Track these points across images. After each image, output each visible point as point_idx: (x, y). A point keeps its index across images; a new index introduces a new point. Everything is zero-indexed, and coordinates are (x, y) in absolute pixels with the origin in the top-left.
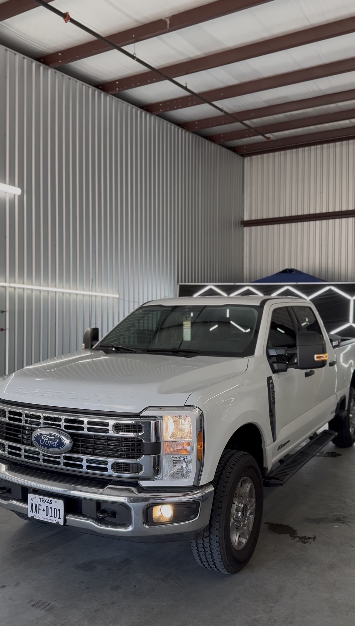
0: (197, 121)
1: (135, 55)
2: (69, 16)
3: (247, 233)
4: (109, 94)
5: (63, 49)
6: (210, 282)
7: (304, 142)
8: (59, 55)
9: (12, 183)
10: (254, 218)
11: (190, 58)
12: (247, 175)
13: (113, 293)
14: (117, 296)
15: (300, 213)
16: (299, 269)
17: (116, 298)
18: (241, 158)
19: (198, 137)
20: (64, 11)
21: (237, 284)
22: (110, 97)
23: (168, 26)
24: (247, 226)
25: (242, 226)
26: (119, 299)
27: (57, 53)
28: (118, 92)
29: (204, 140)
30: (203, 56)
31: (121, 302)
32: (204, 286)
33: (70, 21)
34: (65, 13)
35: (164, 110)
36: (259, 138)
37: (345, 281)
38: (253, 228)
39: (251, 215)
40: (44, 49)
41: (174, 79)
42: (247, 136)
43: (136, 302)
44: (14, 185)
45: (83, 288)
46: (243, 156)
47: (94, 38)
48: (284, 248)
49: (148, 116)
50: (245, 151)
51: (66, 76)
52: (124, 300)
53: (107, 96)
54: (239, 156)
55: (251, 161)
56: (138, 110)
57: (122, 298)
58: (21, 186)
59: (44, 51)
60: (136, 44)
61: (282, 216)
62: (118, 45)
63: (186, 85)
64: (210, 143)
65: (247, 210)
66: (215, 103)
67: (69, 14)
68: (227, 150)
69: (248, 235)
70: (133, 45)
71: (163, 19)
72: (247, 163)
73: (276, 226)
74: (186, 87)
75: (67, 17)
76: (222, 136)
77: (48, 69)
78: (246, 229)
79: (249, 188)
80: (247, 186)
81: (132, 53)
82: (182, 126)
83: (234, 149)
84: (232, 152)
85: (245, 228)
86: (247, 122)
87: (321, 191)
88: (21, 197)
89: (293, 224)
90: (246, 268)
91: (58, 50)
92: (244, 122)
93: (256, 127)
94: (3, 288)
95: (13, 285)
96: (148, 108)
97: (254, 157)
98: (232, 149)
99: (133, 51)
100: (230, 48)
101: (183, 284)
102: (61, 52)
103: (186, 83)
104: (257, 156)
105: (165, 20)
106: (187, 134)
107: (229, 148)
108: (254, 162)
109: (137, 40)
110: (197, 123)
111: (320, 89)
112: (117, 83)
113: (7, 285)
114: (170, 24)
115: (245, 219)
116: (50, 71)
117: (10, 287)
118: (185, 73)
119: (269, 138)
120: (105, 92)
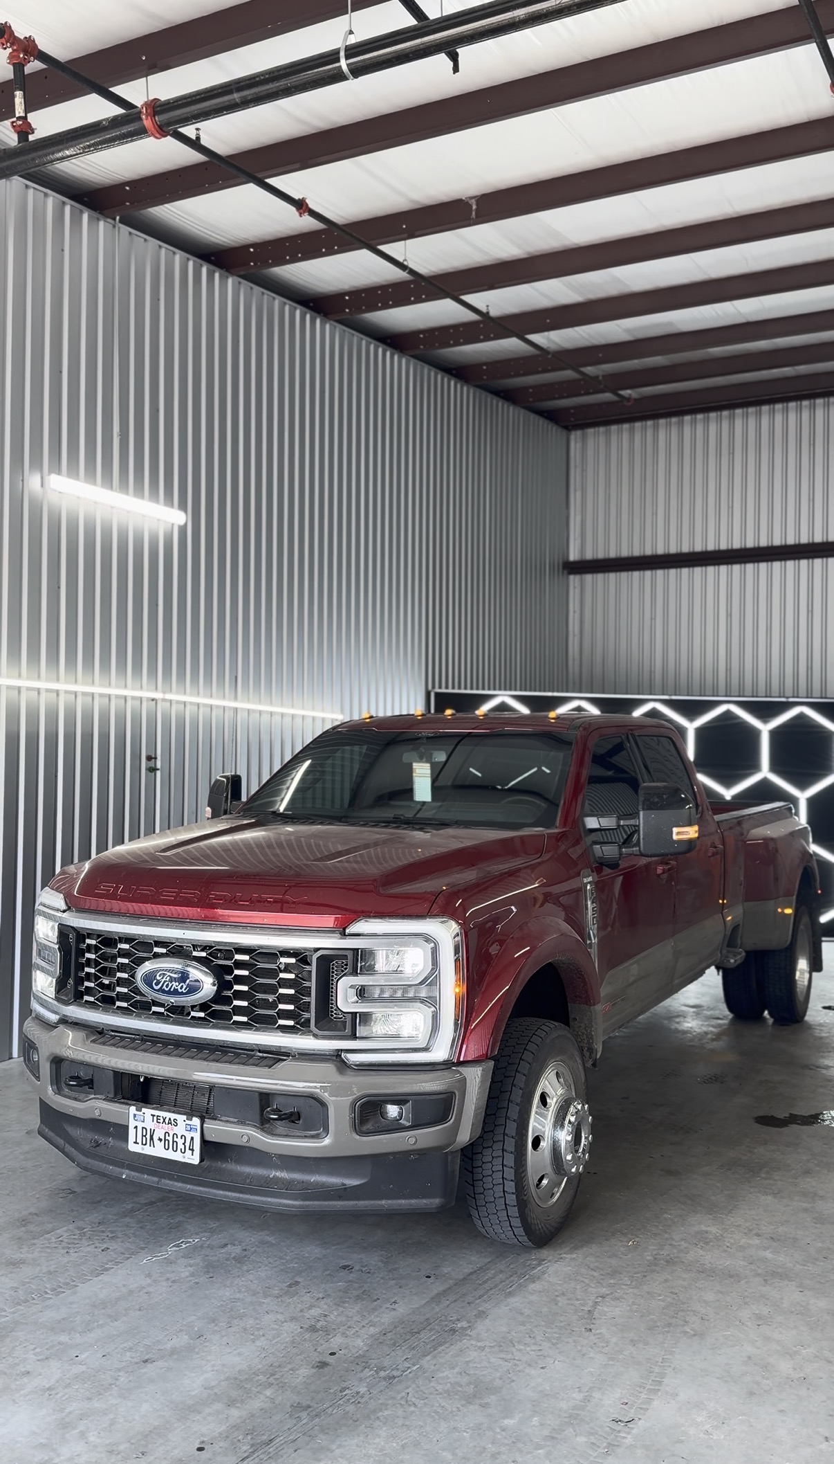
0: (487, 363)
1: (405, 263)
2: (307, 205)
3: (575, 587)
4: (330, 320)
5: (258, 241)
7: (697, 405)
8: (250, 251)
9: (169, 501)
10: (589, 556)
11: (498, 259)
12: (575, 467)
13: (333, 712)
14: (340, 717)
15: (686, 549)
17: (337, 720)
18: (565, 432)
19: (484, 394)
20: (296, 196)
21: (556, 694)
22: (331, 324)
23: (474, 213)
24: (575, 573)
25: (565, 572)
27: (245, 247)
28: (349, 317)
29: (495, 399)
30: (525, 256)
32: (490, 697)
33: (309, 215)
34: (299, 199)
35: (427, 346)
36: (568, 374)
38: (589, 578)
39: (583, 549)
40: (225, 242)
41: (463, 297)
42: (582, 392)
44: (172, 505)
45: (282, 704)
46: (568, 428)
48: (653, 619)
49: (396, 357)
50: (572, 419)
51: (257, 290)
53: (326, 323)
54: (560, 430)
55: (584, 438)
56: (370, 343)
58: (183, 506)
59: (221, 243)
60: (408, 241)
61: (648, 552)
62: (372, 242)
63: (488, 309)
64: (507, 404)
65: (575, 539)
66: (531, 337)
67: (307, 201)
68: (538, 418)
69: (578, 591)
70: (403, 242)
71: (464, 198)
72: (576, 442)
73: (636, 575)
74: (488, 313)
75: (304, 208)
76: (531, 390)
77: (227, 277)
78: (574, 580)
79: (579, 494)
80: (575, 491)
81: (401, 260)
82: (454, 372)
83: (552, 416)
84: (547, 422)
85: (572, 577)
86: (588, 369)
87: (730, 505)
88: (183, 530)
89: (673, 572)
90: (574, 659)
91: (249, 242)
92: (583, 369)
93: (603, 376)
94: (152, 702)
95: (168, 696)
96: (397, 341)
97: (590, 431)
98: (546, 414)
99: (404, 253)
100: (577, 244)
101: (444, 690)
102: (254, 245)
103: (488, 306)
104: (597, 429)
105: (467, 202)
106: (465, 389)
107: (540, 413)
108: (590, 442)
109: (412, 235)
110: (485, 367)
111: (739, 312)
112: (347, 298)
113: (158, 695)
114: (477, 210)
115: (572, 558)
116: (230, 281)
117: (164, 700)
118: (486, 287)
119: (628, 399)
120: (322, 314)
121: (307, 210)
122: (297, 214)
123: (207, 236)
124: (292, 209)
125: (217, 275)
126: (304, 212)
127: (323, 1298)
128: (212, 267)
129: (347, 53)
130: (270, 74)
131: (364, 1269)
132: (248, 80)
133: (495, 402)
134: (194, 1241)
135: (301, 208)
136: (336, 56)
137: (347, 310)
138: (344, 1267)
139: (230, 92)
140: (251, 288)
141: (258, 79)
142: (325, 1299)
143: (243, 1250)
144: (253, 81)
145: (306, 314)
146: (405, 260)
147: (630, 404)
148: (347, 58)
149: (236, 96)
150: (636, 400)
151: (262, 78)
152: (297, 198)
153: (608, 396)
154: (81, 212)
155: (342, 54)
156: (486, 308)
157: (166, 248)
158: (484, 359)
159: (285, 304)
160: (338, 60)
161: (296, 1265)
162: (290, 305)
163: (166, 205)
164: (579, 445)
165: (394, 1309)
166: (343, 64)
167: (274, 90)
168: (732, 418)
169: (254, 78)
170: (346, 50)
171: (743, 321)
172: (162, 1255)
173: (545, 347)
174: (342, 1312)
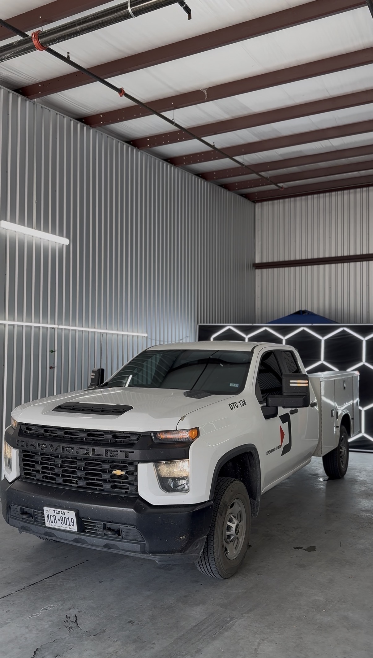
0: (215, 171)
1: (173, 121)
2: (124, 91)
3: (258, 275)
5: (104, 112)
6: (228, 323)
7: (314, 190)
8: (101, 117)
9: (61, 234)
10: (265, 261)
11: (219, 120)
12: (258, 219)
13: (142, 333)
14: (146, 335)
15: (309, 257)
16: (309, 310)
17: (144, 337)
18: (253, 204)
19: (215, 186)
20: (119, 87)
21: (254, 325)
22: (141, 152)
23: (206, 96)
24: (258, 269)
25: (254, 268)
26: (147, 338)
27: (98, 115)
28: (149, 148)
29: (220, 188)
30: (231, 118)
31: (149, 340)
32: (223, 327)
33: (125, 96)
34: (120, 88)
35: (187, 163)
37: (354, 323)
38: (265, 271)
39: (262, 257)
40: (90, 113)
41: (202, 138)
42: (260, 185)
43: (162, 341)
44: (63, 236)
45: (117, 329)
46: (255, 202)
47: (134, 104)
48: (295, 290)
49: (172, 168)
50: (256, 198)
51: (105, 135)
52: (151, 339)
53: (139, 151)
54: (251, 202)
55: (262, 206)
56: (160, 161)
57: (150, 337)
58: (68, 237)
59: (87, 113)
60: (174, 110)
61: (292, 259)
62: (158, 111)
63: (214, 144)
64: (225, 191)
65: (258, 253)
66: (236, 158)
67: (124, 89)
68: (240, 197)
69: (260, 276)
70: (172, 111)
71: (200, 90)
72: (258, 208)
73: (287, 269)
74: (214, 145)
75: (122, 93)
76: (237, 184)
77: (90, 129)
78: (258, 272)
79: (260, 232)
80: (258, 231)
81: (171, 119)
82: (200, 176)
83: (246, 196)
84: (244, 199)
85: (257, 270)
86: (263, 174)
87: (330, 237)
88: (68, 247)
89: (304, 268)
90: (258, 309)
91: (100, 113)
92: (260, 173)
93: (270, 177)
94: (53, 329)
95: (61, 327)
96: (172, 161)
97: (265, 203)
98: (244, 196)
99: (172, 116)
100: (256, 112)
101: (202, 324)
102: (102, 114)
103: (214, 142)
104: (268, 202)
105: (202, 91)
106: (206, 183)
107: (242, 195)
108: (265, 208)
109: (176, 108)
110: (215, 173)
111: (333, 145)
112: (148, 139)
113: (56, 326)
114: (208, 94)
115: (257, 262)
116: (91, 131)
117: (58, 328)
118: (213, 133)
119: (282, 188)
120: (137, 147)
121: (124, 93)
122: (119, 95)
123: (79, 109)
124: (117, 93)
125: (85, 128)
126: (123, 95)
127: (116, 641)
128: (83, 124)
129: (131, 3)
130: (94, 16)
131: (140, 623)
132: (83, 19)
133: (220, 189)
134: (54, 606)
135: (121, 93)
136: (126, 5)
137: (148, 145)
138: (130, 622)
139: (75, 26)
140: (102, 134)
141: (88, 18)
142: (117, 641)
143: (78, 612)
144: (86, 20)
145: (129, 147)
146: (174, 119)
147: (282, 190)
148: (131, 6)
149: (78, 28)
150: (285, 188)
151: (90, 18)
152: (119, 88)
153: (273, 187)
154: (18, 96)
155: (129, 4)
156: (213, 143)
157: (60, 115)
158: (214, 169)
159: (118, 142)
160: (127, 7)
161: (105, 621)
162: (121, 142)
163: (58, 93)
164: (260, 210)
165: (153, 648)
166: (129, 9)
167: (96, 24)
168: (330, 197)
169: (86, 18)
170: (130, 2)
171: (335, 150)
172: (36, 615)
173: (242, 162)
174: (126, 650)
